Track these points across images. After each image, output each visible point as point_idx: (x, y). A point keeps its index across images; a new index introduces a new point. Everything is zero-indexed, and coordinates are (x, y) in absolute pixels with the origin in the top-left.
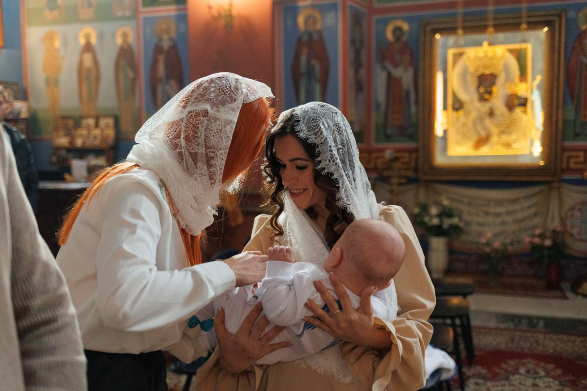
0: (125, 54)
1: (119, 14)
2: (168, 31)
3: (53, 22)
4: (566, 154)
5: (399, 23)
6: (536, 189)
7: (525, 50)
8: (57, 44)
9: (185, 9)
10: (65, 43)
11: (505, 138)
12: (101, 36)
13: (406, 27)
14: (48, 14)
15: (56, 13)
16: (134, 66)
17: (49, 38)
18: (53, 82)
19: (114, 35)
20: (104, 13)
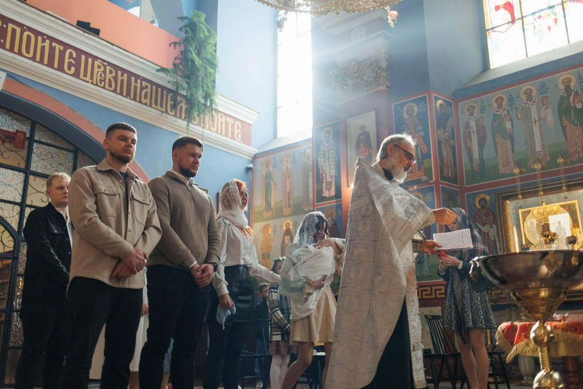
1: (307, 210)
2: (331, 215)
3: (268, 219)
5: (483, 196)
7: (574, 205)
8: (270, 231)
9: (341, 201)
10: (275, 231)
12: (295, 224)
13: (488, 198)
14: (266, 214)
15: (270, 212)
17: (266, 228)
18: (266, 256)
20: (297, 210)
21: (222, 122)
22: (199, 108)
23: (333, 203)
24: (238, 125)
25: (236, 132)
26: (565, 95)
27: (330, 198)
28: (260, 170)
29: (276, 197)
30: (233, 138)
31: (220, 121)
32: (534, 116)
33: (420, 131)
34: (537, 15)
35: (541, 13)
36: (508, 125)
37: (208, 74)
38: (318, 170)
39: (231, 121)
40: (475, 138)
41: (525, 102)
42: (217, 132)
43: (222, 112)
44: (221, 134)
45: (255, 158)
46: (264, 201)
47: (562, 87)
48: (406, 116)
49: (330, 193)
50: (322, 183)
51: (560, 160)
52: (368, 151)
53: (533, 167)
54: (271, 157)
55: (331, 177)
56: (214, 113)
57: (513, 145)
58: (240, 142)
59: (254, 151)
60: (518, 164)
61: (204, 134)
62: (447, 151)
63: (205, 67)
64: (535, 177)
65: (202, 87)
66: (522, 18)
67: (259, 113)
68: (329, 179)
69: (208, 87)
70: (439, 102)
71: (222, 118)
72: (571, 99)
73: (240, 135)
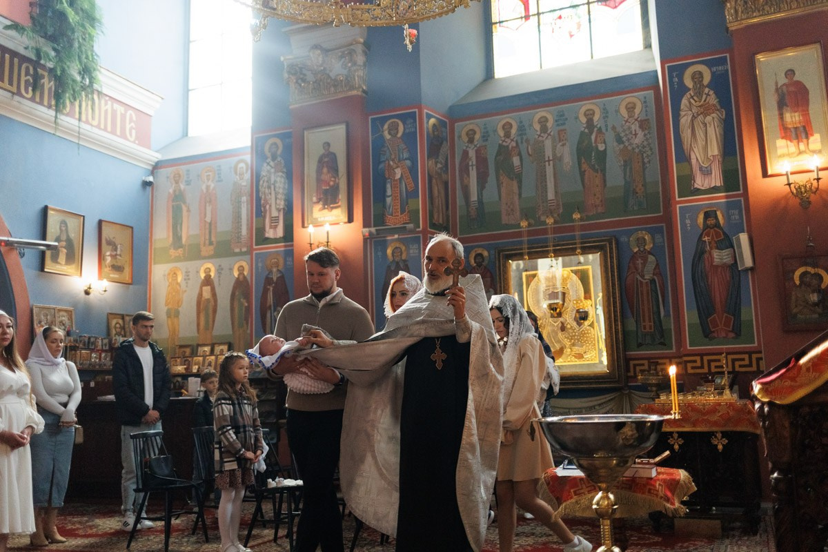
0: (241, 286)
1: (237, 250)
2: (277, 264)
3: (177, 259)
4: (632, 363)
5: (479, 251)
6: (608, 397)
7: (588, 270)
8: (180, 279)
9: (292, 245)
10: (187, 278)
11: (576, 349)
12: (219, 270)
13: (486, 254)
14: (172, 252)
15: (180, 251)
16: (247, 296)
17: (173, 274)
18: (173, 314)
19: (231, 269)
20: (223, 250)
21: (106, 111)
22: (74, 90)
23: (280, 247)
24: (131, 114)
25: (128, 127)
26: (586, 131)
27: (276, 241)
28: (165, 187)
29: (191, 229)
30: (123, 136)
31: (103, 109)
32: (549, 153)
33: (406, 159)
34: (557, 14)
35: (562, 13)
36: (516, 161)
37: (87, 36)
38: (259, 199)
39: (120, 109)
40: (473, 173)
41: (538, 133)
42: (98, 127)
43: (107, 96)
44: (105, 130)
45: (156, 167)
46: (171, 234)
47: (584, 120)
48: (388, 137)
49: (275, 233)
50: (264, 217)
51: (576, 216)
52: (333, 179)
53: (543, 218)
54: (183, 169)
55: (279, 210)
56: (96, 97)
57: (520, 188)
58: (134, 142)
59: (156, 157)
60: (526, 214)
61: (81, 131)
62: (438, 189)
63: (83, 26)
64: (545, 231)
65: (79, 58)
66: (538, 14)
67: (162, 99)
68: (275, 214)
69: (87, 58)
70: (432, 121)
71: (106, 104)
72: (593, 137)
73: (134, 132)
